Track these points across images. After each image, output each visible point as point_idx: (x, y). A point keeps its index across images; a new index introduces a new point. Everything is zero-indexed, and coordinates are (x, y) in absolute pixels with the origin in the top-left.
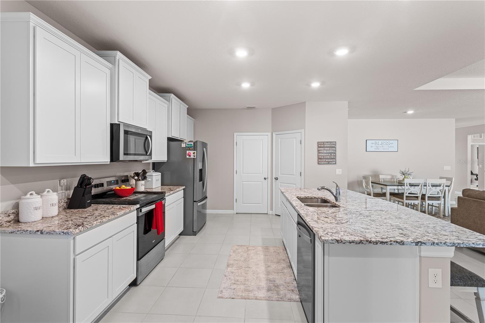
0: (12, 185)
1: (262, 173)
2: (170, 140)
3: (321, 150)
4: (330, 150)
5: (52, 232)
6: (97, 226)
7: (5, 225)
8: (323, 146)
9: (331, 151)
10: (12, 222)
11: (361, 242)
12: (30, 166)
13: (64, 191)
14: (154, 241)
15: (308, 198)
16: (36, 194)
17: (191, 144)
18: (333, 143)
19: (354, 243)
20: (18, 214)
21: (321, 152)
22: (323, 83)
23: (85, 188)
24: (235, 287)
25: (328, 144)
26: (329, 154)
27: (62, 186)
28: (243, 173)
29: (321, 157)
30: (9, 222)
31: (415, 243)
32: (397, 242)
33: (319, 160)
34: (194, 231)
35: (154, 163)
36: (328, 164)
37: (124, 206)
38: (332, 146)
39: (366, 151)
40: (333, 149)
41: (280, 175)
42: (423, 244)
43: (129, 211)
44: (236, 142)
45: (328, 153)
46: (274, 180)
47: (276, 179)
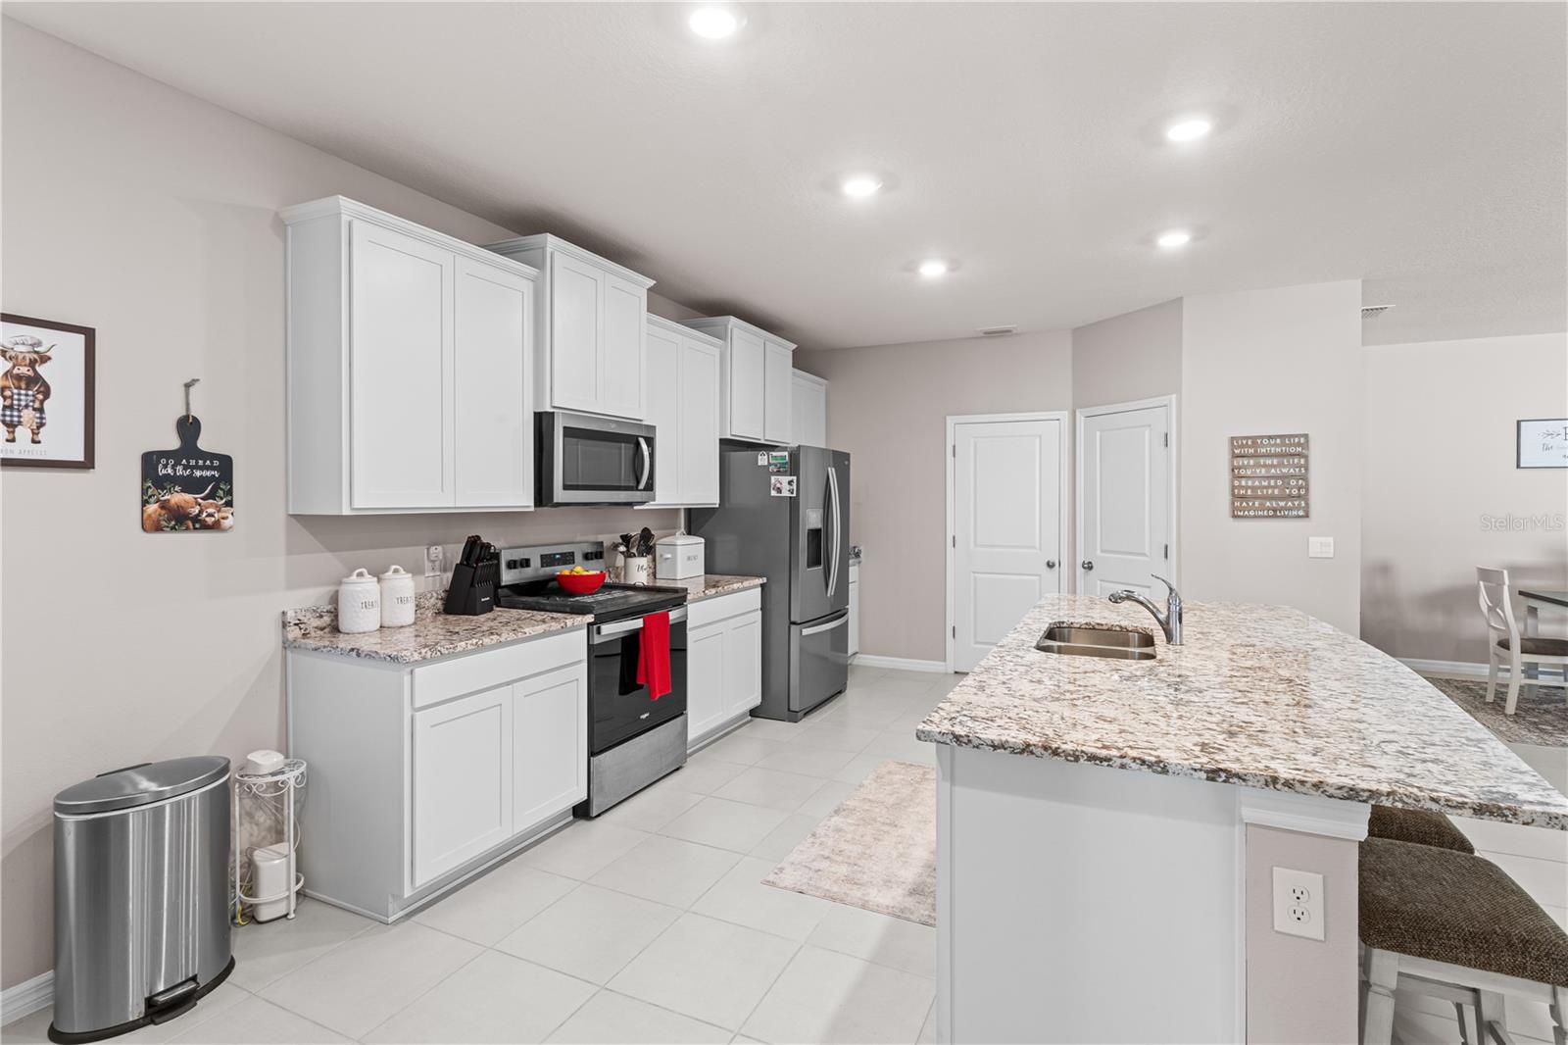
0: (329, 555)
1: (1037, 545)
2: (728, 445)
3: (1245, 467)
4: (1280, 465)
5: (374, 655)
6: (465, 653)
7: (313, 634)
8: (1252, 451)
9: (1285, 470)
10: (326, 630)
11: (1027, 749)
12: (344, 514)
13: (439, 573)
14: (647, 715)
15: (1097, 627)
16: (369, 574)
17: (784, 458)
18: (1297, 440)
19: (1005, 749)
20: (336, 616)
21: (1243, 472)
22: (1200, 232)
23: (475, 568)
24: (821, 867)
25: (1276, 445)
26: (1280, 483)
27: (433, 561)
28: (976, 545)
29: (1242, 492)
30: (322, 629)
31: (1207, 772)
32: (1143, 762)
33: (1237, 504)
34: (792, 708)
35: (690, 509)
36: (1275, 516)
37: (555, 615)
38: (1292, 450)
39: (1518, 466)
40: (1296, 461)
41: (1098, 552)
42: (1235, 780)
43: (559, 627)
44: (954, 447)
45: (1275, 477)
46: (1080, 570)
47: (1089, 567)
